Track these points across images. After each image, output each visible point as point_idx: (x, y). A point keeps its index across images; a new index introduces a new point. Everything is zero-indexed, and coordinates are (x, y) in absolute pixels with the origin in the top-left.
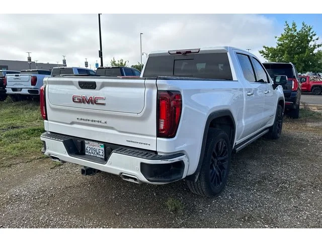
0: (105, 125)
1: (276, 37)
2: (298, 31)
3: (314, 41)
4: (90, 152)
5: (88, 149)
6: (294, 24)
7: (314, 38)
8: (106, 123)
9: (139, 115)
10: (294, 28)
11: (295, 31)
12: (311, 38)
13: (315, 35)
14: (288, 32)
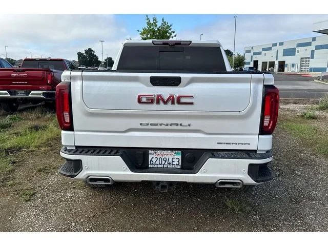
0: (189, 128)
1: (138, 31)
2: (158, 27)
3: (172, 37)
4: (157, 163)
5: (154, 160)
6: (155, 20)
7: (173, 35)
8: (189, 125)
9: (242, 113)
10: (155, 23)
11: (156, 26)
12: (171, 34)
13: (174, 32)
14: (150, 27)
